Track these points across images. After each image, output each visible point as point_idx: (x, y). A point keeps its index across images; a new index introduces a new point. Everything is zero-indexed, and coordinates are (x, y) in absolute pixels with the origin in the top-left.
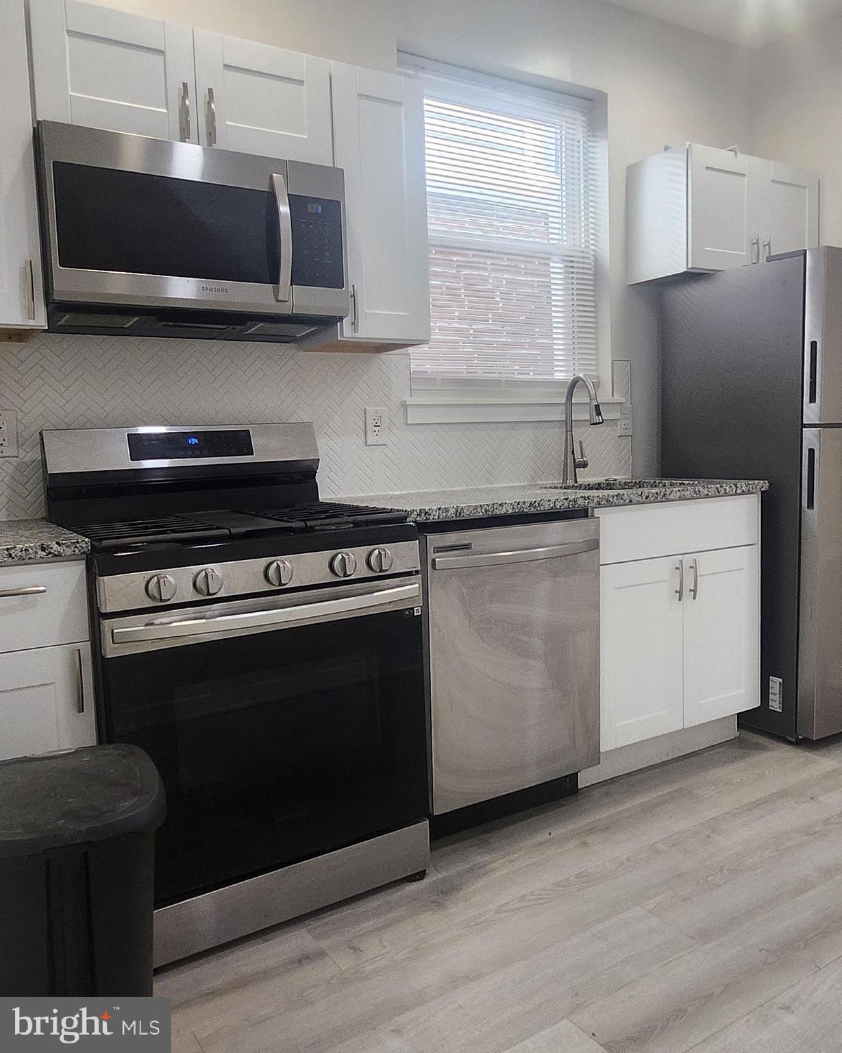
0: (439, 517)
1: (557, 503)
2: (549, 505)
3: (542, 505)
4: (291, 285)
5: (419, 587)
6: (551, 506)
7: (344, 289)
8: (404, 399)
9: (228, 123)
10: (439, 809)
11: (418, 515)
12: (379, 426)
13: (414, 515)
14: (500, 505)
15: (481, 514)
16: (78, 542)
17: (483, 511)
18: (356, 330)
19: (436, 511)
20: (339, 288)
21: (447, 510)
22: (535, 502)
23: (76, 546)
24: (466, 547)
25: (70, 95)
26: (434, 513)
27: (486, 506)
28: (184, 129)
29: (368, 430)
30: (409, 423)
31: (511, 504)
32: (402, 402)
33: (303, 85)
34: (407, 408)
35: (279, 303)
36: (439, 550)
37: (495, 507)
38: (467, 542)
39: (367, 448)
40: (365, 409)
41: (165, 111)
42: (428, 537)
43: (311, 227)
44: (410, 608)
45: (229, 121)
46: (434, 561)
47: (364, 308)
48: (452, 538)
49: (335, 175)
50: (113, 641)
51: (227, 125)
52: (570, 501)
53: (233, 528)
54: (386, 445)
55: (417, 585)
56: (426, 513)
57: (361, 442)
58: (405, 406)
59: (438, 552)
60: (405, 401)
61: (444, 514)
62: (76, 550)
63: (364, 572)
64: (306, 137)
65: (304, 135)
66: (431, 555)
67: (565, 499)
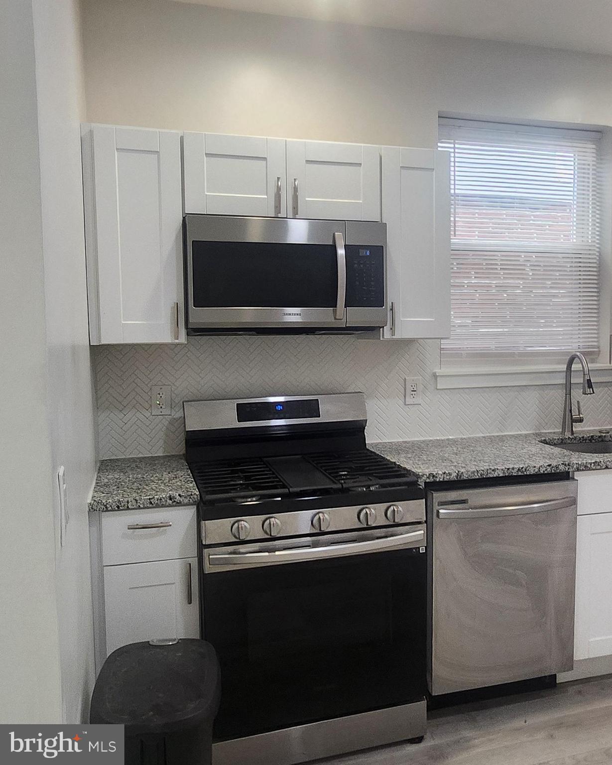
0: (443, 479)
1: (541, 468)
2: (534, 470)
3: (528, 470)
4: (345, 307)
5: (424, 533)
6: (536, 471)
7: (384, 307)
8: (434, 371)
9: (307, 199)
10: (437, 691)
11: (427, 478)
12: (415, 391)
13: (424, 478)
14: (493, 470)
15: (478, 477)
16: (192, 495)
17: (479, 475)
18: (393, 334)
19: (442, 475)
20: (380, 307)
21: (450, 474)
22: (522, 468)
23: (190, 498)
24: (464, 502)
25: (206, 195)
26: (440, 476)
27: (482, 471)
28: (277, 207)
29: (407, 393)
30: (438, 388)
31: (502, 469)
32: (433, 373)
33: (361, 166)
34: (437, 378)
35: (337, 321)
36: (443, 504)
37: (489, 472)
38: (464, 498)
39: (407, 406)
40: (405, 379)
41: (266, 197)
42: (434, 495)
43: (362, 266)
44: (417, 548)
45: (309, 197)
46: (438, 512)
47: (400, 318)
48: (453, 495)
49: (380, 227)
50: (209, 563)
51: (306, 200)
52: (553, 467)
53: (291, 487)
54: (420, 404)
55: (422, 532)
56: (433, 476)
57: (401, 402)
58: (435, 376)
59: (442, 505)
60: (435, 373)
61: (448, 477)
62: (191, 500)
63: (382, 521)
64: (361, 202)
65: (360, 200)
66: (436, 507)
67: (548, 466)
